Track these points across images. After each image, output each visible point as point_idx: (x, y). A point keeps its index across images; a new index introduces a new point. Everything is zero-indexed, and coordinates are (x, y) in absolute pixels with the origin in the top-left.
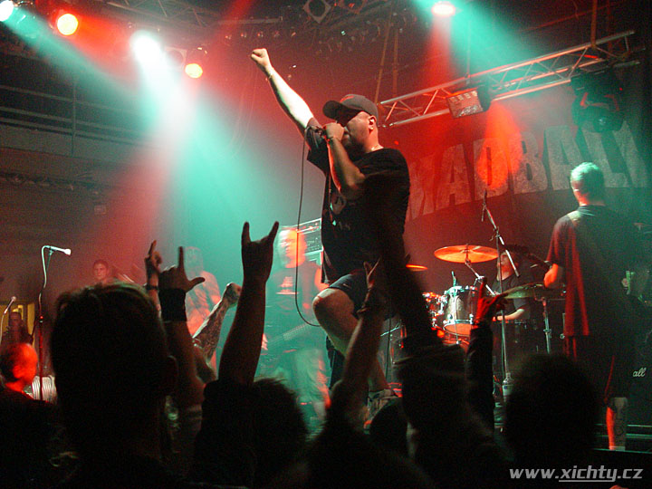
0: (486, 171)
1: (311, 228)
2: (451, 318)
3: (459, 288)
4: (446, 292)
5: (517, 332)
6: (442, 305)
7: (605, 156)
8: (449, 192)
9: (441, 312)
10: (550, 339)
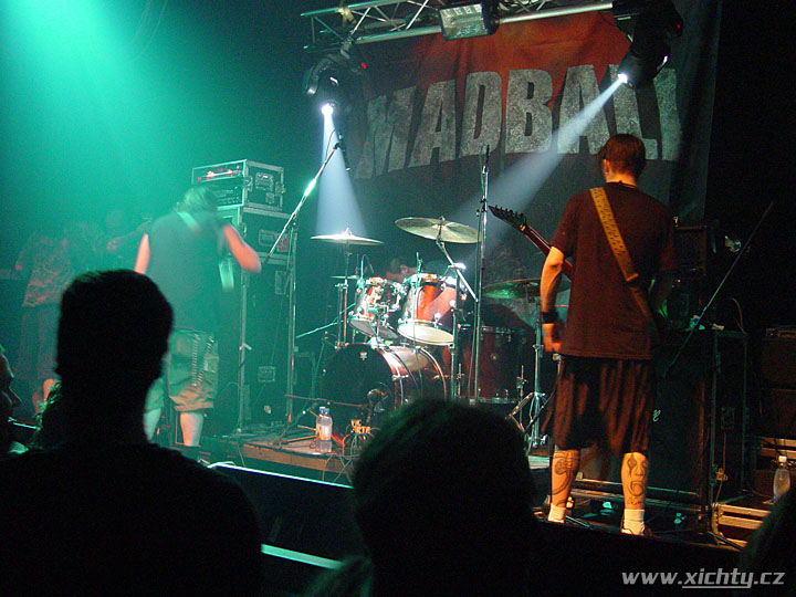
0: (474, 118)
1: (230, 172)
2: (410, 316)
3: (425, 276)
4: (405, 280)
5: (498, 345)
6: (399, 298)
7: (637, 113)
8: (432, 144)
9: (396, 307)
10: (540, 359)
